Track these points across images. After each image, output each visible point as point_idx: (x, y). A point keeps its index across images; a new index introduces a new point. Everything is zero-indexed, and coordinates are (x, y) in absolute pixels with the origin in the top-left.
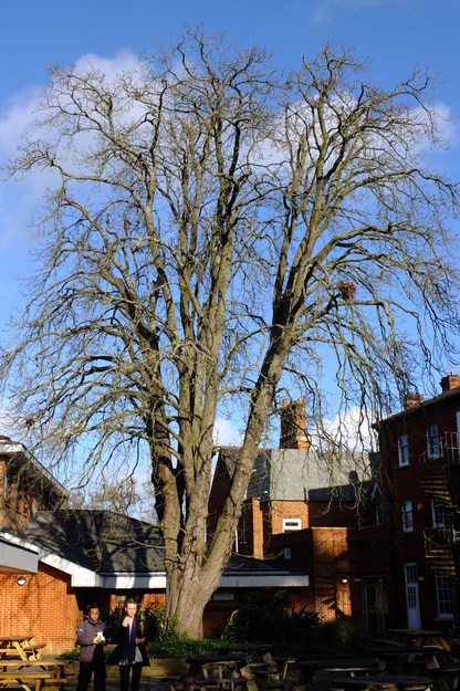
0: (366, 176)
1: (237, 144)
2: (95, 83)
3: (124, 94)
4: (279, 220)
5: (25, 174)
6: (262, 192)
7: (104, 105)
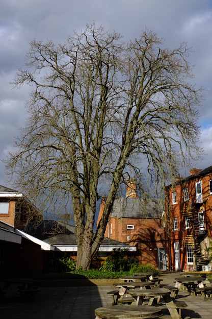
0: (160, 87)
1: (108, 73)
2: (50, 48)
3: (62, 52)
4: (125, 105)
5: (22, 85)
6: (117, 92)
7: (54, 57)
